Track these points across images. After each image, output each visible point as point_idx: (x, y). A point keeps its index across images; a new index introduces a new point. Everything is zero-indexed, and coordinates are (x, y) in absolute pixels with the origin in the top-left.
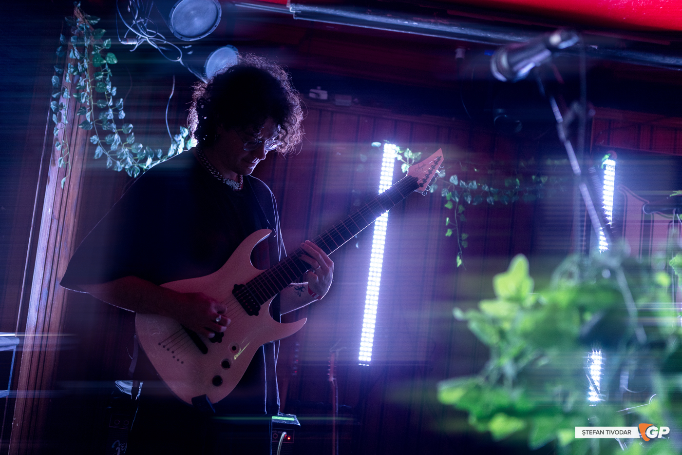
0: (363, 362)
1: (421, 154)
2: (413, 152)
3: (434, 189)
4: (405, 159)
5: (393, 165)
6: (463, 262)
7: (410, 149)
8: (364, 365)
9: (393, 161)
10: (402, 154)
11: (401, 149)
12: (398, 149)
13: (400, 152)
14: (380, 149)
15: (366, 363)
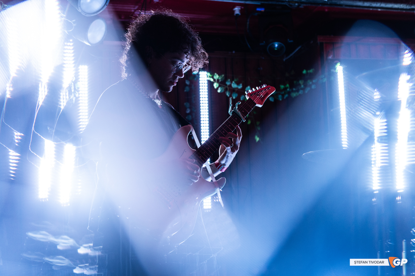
0: (206, 209)
1: (224, 76)
2: (219, 75)
3: (235, 97)
4: (214, 80)
5: (206, 85)
6: (260, 138)
7: (217, 73)
8: (207, 211)
9: (206, 82)
10: (213, 77)
11: (211, 74)
12: (209, 74)
13: (211, 76)
14: (197, 76)
15: (209, 209)
